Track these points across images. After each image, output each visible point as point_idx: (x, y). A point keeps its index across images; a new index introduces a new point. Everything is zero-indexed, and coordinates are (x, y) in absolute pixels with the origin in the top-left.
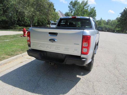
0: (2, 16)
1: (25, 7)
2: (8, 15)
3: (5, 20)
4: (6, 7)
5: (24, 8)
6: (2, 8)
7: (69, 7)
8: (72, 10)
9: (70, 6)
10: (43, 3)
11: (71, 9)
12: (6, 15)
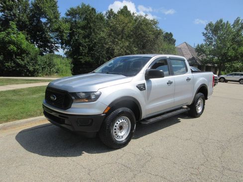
0: (86, 56)
1: (117, 40)
2: (94, 54)
3: (89, 61)
4: (93, 42)
5: (114, 43)
6: (87, 45)
7: (204, 34)
8: (212, 39)
9: (206, 33)
10: (144, 33)
11: (208, 38)
12: (92, 54)
